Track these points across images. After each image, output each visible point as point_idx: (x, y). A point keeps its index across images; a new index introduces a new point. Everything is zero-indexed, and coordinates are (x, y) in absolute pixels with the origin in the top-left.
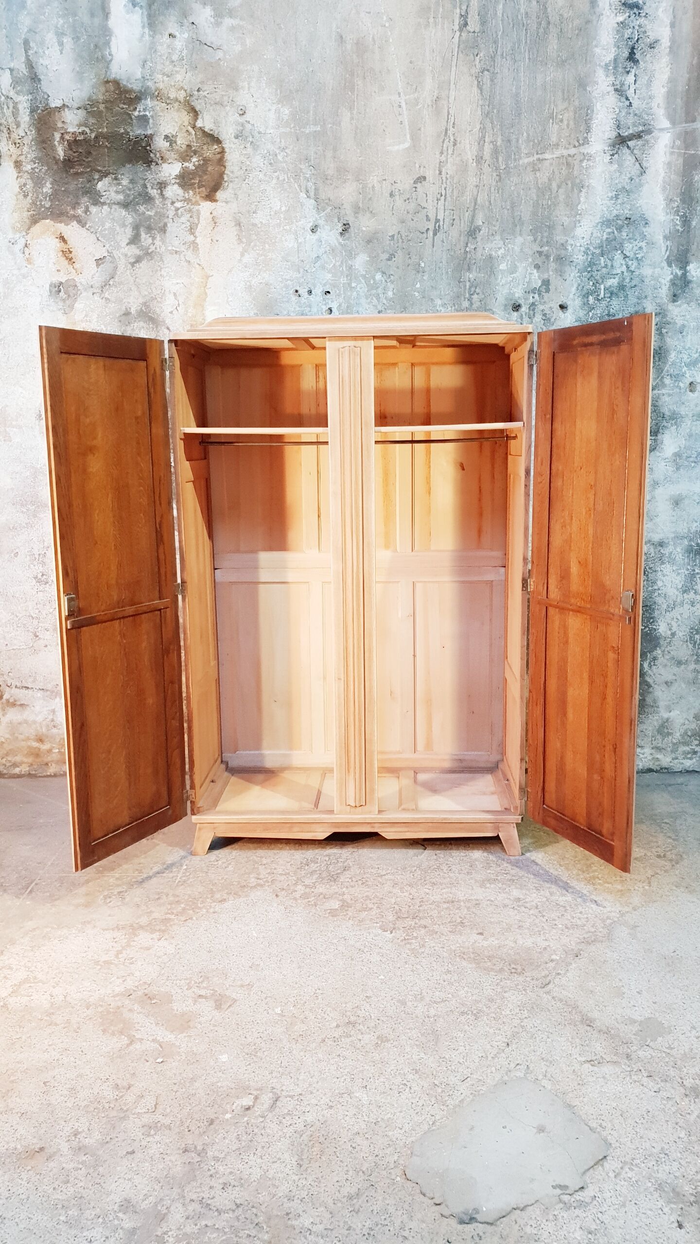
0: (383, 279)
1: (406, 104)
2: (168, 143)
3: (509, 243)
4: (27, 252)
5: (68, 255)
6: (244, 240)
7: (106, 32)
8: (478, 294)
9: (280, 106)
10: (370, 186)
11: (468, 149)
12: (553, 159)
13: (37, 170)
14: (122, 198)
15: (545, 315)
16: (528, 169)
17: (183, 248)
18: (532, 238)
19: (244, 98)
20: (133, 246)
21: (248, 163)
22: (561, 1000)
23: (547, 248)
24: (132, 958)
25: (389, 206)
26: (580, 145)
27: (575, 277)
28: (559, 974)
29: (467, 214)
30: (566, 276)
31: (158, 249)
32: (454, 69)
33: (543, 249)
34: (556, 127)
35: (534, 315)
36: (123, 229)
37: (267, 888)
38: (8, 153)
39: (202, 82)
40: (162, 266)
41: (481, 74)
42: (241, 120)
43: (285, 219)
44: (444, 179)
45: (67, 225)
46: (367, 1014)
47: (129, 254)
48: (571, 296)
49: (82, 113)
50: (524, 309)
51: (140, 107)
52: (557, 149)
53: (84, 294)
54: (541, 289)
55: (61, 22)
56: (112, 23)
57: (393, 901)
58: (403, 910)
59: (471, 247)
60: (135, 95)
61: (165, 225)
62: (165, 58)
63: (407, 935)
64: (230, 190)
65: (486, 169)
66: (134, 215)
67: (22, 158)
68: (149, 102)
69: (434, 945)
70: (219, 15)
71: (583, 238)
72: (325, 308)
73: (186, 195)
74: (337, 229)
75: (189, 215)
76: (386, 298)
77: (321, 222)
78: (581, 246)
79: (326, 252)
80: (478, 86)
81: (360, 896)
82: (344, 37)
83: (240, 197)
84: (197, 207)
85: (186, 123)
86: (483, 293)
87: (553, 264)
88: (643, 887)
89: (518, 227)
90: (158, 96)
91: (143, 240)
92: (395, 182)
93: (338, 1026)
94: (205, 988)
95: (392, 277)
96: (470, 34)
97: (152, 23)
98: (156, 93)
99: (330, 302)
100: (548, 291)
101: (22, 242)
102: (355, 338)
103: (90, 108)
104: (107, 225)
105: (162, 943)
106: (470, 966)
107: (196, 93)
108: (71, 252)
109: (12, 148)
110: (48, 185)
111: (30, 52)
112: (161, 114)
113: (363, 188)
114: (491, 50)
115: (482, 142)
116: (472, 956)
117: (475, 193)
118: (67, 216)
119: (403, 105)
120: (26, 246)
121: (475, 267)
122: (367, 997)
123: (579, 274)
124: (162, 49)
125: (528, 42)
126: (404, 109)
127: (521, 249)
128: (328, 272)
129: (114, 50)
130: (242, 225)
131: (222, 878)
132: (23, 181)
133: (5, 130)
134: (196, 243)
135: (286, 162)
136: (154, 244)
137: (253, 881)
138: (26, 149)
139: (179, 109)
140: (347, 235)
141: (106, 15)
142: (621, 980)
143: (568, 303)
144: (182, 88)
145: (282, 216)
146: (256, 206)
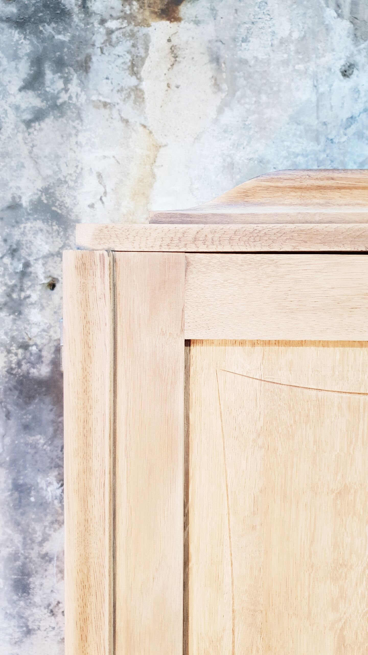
6: (225, 86)
17: (117, 98)
20: (30, 93)
31: (74, 99)
36: (13, 64)
40: (79, 127)
43: (297, 52)
47: (23, 106)
61: (88, 59)
66: (35, 41)
73: (127, 8)
75: (129, 44)
77: (361, 59)
83: (220, 14)
84: (144, 30)
91: (48, 83)
130: (222, 61)
134: (141, 91)
136: (66, 90)
145: (292, 47)
146: (248, 29)
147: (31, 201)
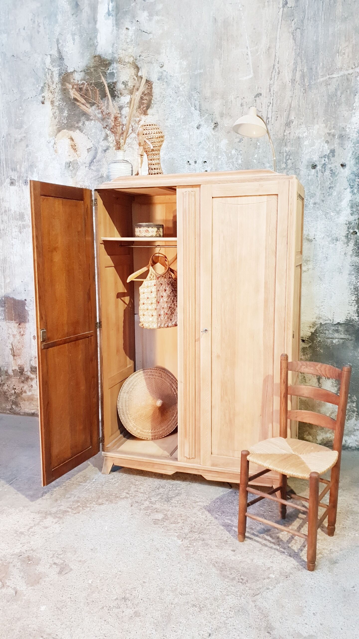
0: (236, 153)
1: (251, 53)
2: (124, 86)
3: (310, 129)
4: (55, 148)
5: (74, 147)
7: (95, 31)
8: (291, 159)
9: (181, 61)
10: (230, 101)
11: (287, 76)
12: (338, 77)
13: (61, 105)
14: (101, 116)
15: (332, 170)
16: (323, 84)
18: (324, 125)
19: (163, 58)
20: (105, 141)
21: (164, 93)
22: (260, 609)
23: (333, 131)
24: (35, 532)
25: (240, 112)
26: (356, 67)
27: (351, 147)
28: (268, 589)
29: (285, 113)
30: (345, 147)
32: (279, 30)
33: (331, 131)
34: (341, 58)
35: (325, 171)
36: (101, 132)
37: (129, 500)
38: (48, 97)
39: (142, 52)
41: (295, 31)
42: (161, 70)
43: (183, 122)
44: (272, 94)
45: (74, 132)
46: (138, 594)
47: (104, 145)
48: (348, 159)
49: (82, 74)
50: (319, 167)
51: (111, 68)
52: (341, 71)
53: (81, 167)
54: (329, 155)
55: (74, 28)
56: (98, 26)
57: (194, 519)
58: (197, 526)
59: (287, 132)
60: (108, 62)
62: (123, 41)
63: (189, 544)
64: (154, 108)
65: (297, 86)
67: (54, 99)
68: (115, 65)
69: (202, 553)
70: (151, 15)
71: (357, 123)
72: (203, 171)
74: (211, 126)
76: (237, 164)
77: (202, 123)
78: (355, 128)
79: (204, 140)
80: (293, 39)
81: (177, 513)
82: (217, 19)
83: (160, 112)
84: (138, 119)
85: (133, 74)
86: (294, 159)
87: (337, 140)
88: (355, 534)
89: (316, 119)
90: (120, 61)
92: (244, 98)
93: (117, 599)
94: (61, 559)
95: (241, 152)
96: (289, 9)
97: (118, 24)
98: (119, 60)
99: (206, 168)
100: (334, 156)
101: (53, 142)
102: (192, 186)
103: (87, 71)
104: (93, 131)
105: (57, 526)
106: (216, 572)
107: (138, 58)
108: (75, 146)
109: (50, 95)
110: (66, 112)
111: (60, 45)
112: (121, 70)
113: (226, 102)
114: (301, 16)
115: (295, 71)
116: (221, 565)
117: (290, 101)
118: (75, 127)
119: (249, 53)
120: (55, 144)
121: (289, 144)
122: (144, 582)
123: (353, 145)
124: (122, 37)
125: (324, 9)
126: (250, 56)
127: (318, 132)
128: (206, 150)
129: (99, 41)
131: (109, 490)
132: (54, 110)
133: (47, 86)
135: (184, 91)
137: (124, 494)
138: (56, 94)
139: (130, 67)
140: (216, 129)
141: (95, 21)
142: (306, 602)
143: (346, 163)
144: (132, 56)
145: (181, 121)
146: (168, 116)
147: (106, 175)
